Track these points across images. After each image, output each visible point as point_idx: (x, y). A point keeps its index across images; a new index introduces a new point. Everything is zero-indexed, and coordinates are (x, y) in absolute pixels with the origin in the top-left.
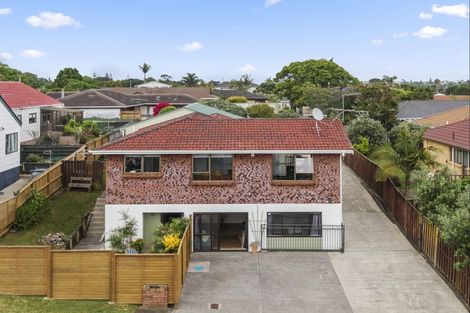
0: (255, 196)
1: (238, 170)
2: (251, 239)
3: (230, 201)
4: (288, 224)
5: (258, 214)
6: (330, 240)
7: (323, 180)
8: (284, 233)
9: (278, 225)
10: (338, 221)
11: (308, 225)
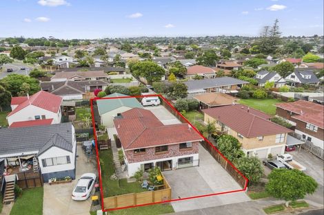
0: (174, 155)
1: (169, 148)
2: (173, 166)
3: (167, 157)
4: (184, 161)
5: (175, 160)
6: (195, 163)
7: (194, 148)
8: (182, 163)
9: (180, 161)
10: (198, 158)
11: (188, 160)
